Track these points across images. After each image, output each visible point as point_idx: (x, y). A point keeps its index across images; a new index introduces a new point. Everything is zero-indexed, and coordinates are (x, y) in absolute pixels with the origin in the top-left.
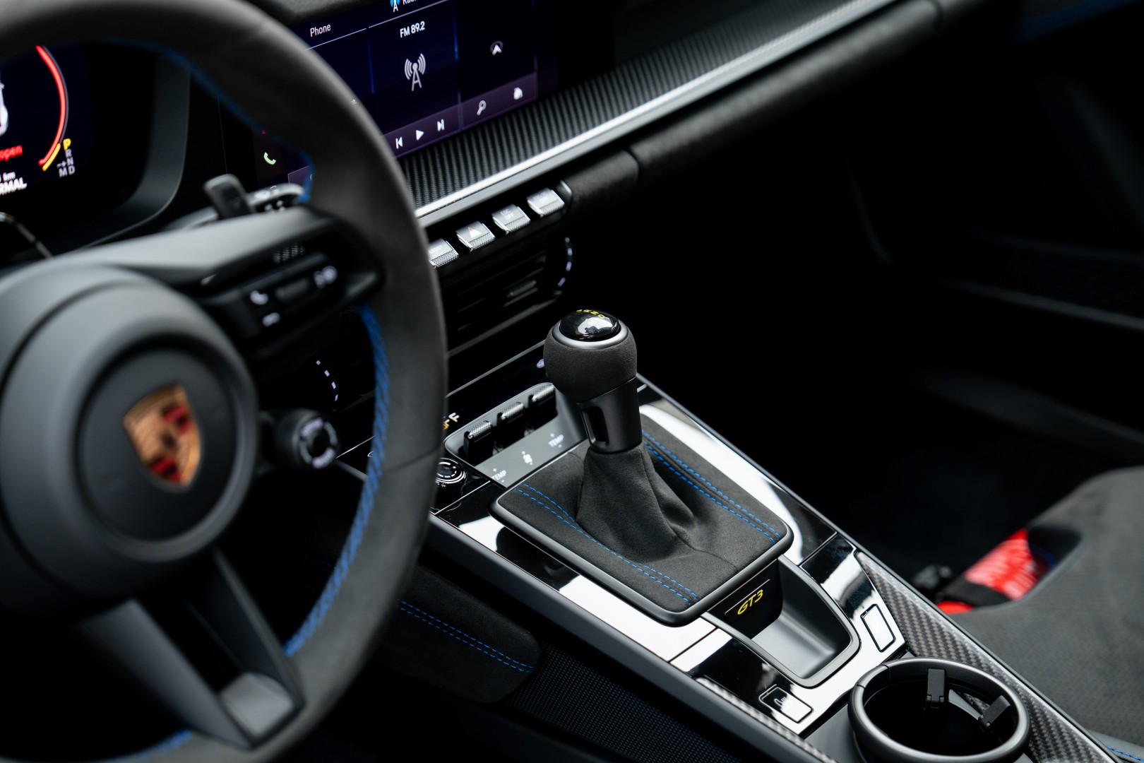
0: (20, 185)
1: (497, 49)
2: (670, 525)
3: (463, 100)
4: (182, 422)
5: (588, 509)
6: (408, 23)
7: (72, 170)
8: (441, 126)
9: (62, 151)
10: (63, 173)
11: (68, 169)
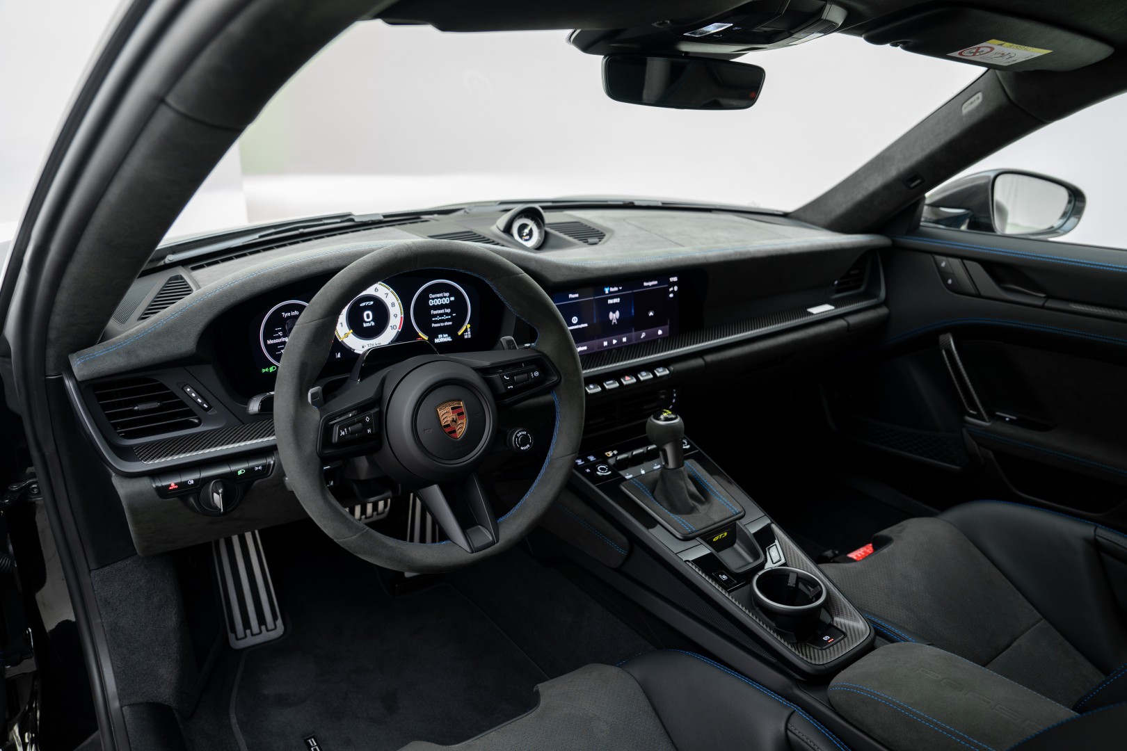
0: (449, 339)
1: (651, 314)
2: (692, 502)
3: (635, 331)
4: (461, 414)
5: (657, 492)
6: (612, 298)
7: (470, 336)
8: (624, 340)
9: (466, 329)
10: (466, 337)
11: (468, 335)
